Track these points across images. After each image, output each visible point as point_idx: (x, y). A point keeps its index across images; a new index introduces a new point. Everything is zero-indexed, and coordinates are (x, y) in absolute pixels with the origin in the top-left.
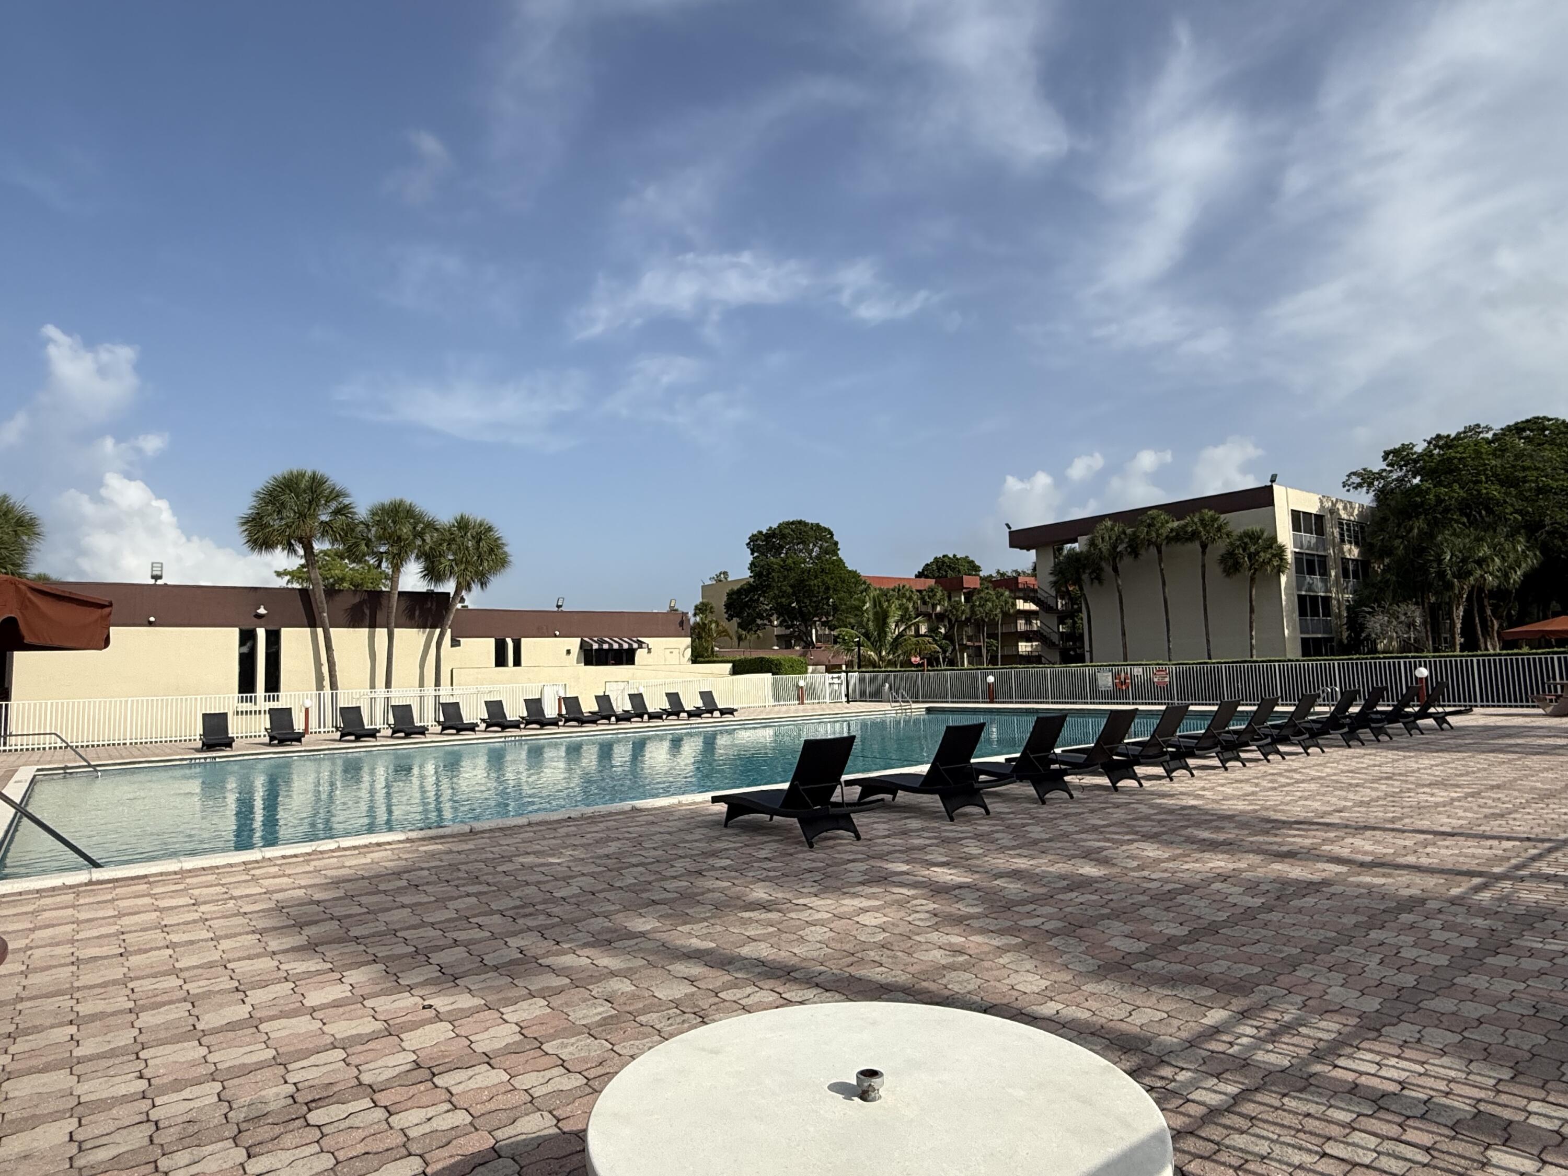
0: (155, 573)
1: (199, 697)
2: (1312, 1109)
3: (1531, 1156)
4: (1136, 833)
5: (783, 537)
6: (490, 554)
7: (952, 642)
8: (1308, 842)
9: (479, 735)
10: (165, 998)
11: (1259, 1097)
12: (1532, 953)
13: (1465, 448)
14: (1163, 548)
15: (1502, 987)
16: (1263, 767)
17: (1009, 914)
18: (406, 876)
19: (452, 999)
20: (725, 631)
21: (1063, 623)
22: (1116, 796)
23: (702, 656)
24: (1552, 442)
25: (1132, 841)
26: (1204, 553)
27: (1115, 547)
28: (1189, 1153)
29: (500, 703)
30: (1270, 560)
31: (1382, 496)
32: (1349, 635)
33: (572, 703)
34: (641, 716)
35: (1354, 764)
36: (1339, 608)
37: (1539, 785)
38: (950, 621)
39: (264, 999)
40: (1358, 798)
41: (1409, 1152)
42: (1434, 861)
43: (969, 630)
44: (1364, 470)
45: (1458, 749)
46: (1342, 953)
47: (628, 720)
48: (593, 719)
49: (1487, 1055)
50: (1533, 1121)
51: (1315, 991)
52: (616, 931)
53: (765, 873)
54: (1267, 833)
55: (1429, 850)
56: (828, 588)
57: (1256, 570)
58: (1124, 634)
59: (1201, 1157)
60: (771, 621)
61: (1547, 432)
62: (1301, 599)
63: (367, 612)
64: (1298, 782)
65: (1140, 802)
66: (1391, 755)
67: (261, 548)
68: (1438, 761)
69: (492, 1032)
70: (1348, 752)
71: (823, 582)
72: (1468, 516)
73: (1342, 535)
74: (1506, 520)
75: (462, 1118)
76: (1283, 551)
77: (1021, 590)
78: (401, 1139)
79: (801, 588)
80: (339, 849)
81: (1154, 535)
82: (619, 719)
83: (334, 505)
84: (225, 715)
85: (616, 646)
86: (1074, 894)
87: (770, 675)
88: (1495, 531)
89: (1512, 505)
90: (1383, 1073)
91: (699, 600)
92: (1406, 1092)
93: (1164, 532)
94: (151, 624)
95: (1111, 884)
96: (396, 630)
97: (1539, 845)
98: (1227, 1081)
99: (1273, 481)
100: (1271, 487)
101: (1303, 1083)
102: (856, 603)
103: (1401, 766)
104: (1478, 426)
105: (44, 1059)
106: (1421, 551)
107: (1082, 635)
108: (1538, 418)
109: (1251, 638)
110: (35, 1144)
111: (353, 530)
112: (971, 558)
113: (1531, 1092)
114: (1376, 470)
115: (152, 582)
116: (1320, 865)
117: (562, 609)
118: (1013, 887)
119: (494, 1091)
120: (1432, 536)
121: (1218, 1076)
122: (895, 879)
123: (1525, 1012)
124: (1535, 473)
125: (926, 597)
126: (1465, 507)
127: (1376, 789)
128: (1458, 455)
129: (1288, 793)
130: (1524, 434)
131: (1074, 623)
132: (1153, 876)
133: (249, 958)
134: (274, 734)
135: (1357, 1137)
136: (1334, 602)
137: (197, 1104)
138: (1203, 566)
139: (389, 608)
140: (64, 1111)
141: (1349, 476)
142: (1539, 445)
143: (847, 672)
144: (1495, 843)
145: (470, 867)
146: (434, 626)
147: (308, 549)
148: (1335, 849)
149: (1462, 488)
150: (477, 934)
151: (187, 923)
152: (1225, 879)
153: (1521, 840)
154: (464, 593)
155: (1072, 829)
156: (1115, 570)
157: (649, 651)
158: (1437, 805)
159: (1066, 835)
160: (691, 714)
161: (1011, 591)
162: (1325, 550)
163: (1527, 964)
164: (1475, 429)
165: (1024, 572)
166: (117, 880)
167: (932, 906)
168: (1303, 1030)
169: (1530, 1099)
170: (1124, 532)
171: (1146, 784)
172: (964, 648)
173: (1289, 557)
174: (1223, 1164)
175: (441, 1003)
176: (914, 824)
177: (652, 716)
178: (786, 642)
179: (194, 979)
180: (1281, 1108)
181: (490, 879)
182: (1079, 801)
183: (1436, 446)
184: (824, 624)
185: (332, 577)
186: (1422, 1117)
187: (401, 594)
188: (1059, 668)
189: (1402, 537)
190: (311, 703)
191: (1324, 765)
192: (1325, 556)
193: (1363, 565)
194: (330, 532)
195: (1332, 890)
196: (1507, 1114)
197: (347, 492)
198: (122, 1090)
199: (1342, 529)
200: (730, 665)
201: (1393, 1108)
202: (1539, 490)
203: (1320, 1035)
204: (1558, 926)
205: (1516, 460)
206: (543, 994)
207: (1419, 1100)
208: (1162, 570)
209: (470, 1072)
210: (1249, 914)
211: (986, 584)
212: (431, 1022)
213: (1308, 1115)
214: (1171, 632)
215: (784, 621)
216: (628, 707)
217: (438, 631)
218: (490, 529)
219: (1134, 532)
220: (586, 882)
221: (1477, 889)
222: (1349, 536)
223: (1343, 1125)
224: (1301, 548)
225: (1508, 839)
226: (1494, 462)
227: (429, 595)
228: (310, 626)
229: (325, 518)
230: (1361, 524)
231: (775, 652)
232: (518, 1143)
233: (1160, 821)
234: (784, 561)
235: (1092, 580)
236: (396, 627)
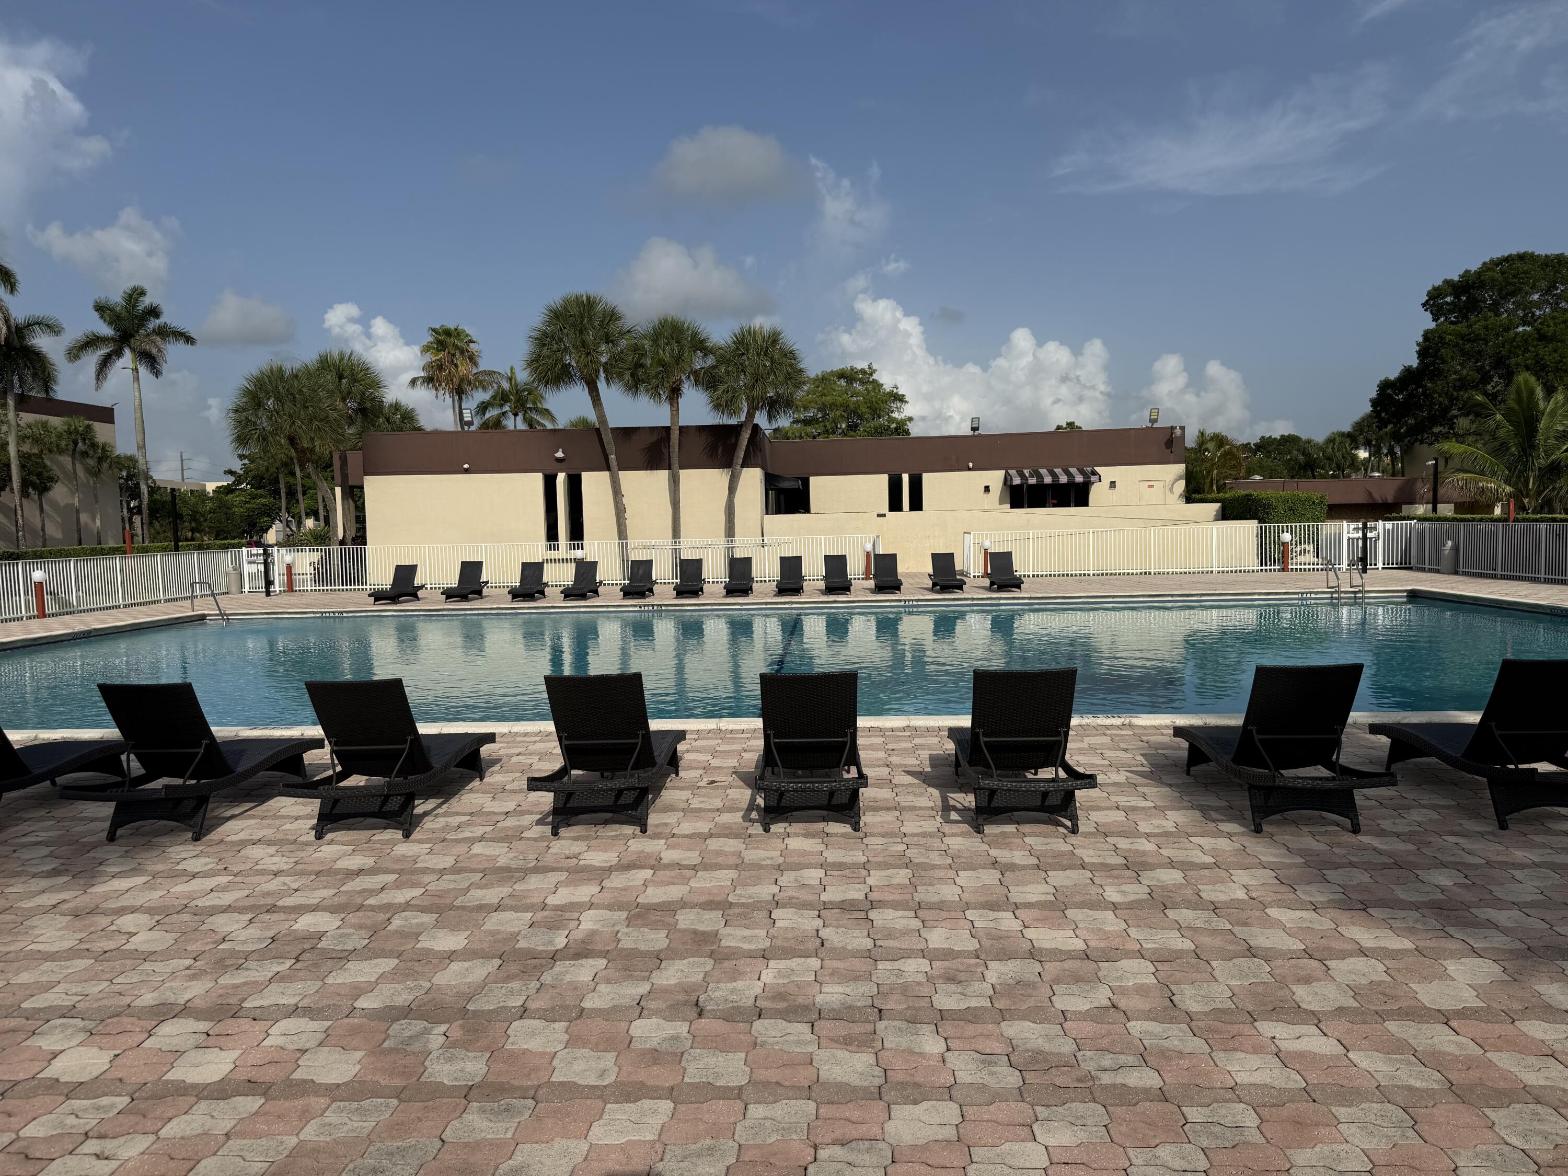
87: (1256, 521)
94: (466, 471)
117: (980, 432)
147: (592, 385)
157: (1111, 485)
200: (1221, 506)
236: (682, 467)
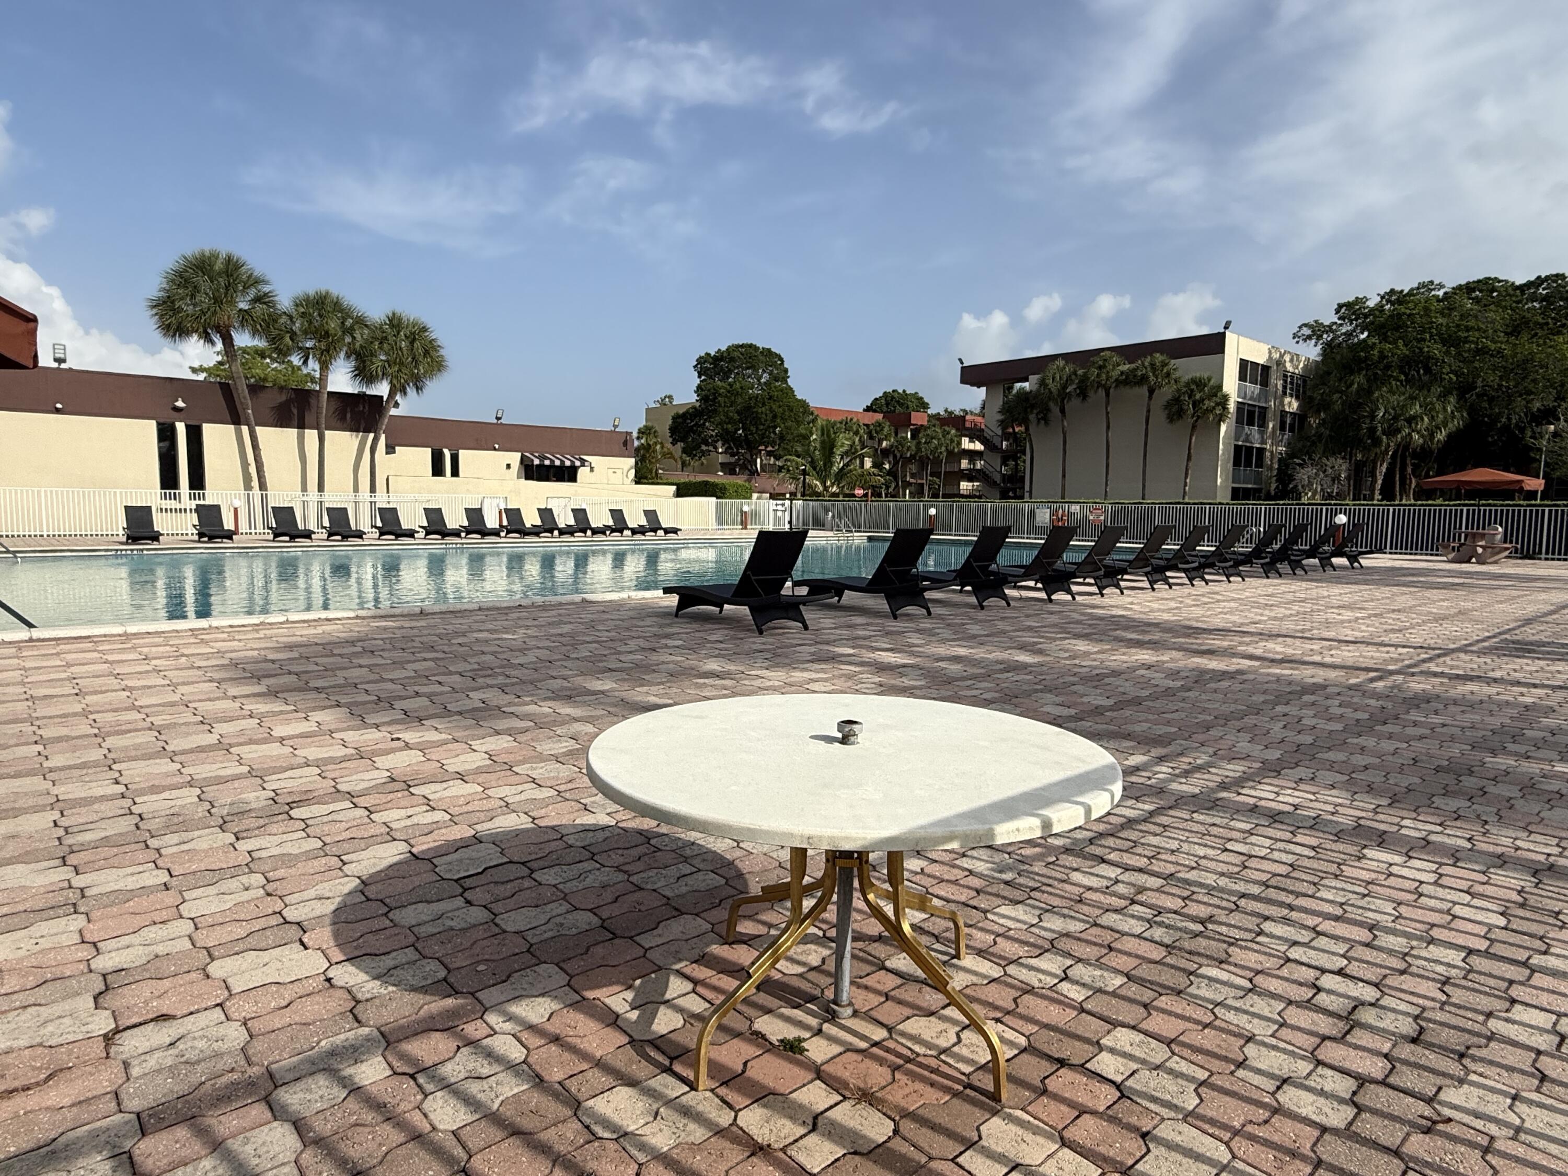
0: (57, 356)
1: (118, 491)
2: (1217, 821)
3: (1399, 853)
4: (1069, 633)
5: (732, 360)
6: (425, 356)
7: (896, 478)
8: (1226, 644)
9: (417, 541)
10: (129, 727)
11: (1172, 812)
12: (1415, 724)
13: (1416, 305)
14: (1112, 390)
15: (1388, 746)
16: (1187, 590)
17: (950, 687)
18: (360, 644)
19: (420, 734)
20: (671, 453)
21: (1006, 465)
22: (1050, 606)
23: (646, 478)
24: (1498, 304)
25: (1065, 639)
26: (1150, 397)
27: (1064, 387)
28: (1109, 847)
29: (439, 511)
30: (1214, 408)
31: (1329, 350)
32: (1277, 487)
33: (514, 515)
34: (584, 531)
35: (1270, 590)
36: (1271, 460)
37: (1435, 610)
38: (895, 456)
39: (231, 730)
40: (1273, 614)
41: (1298, 849)
42: (1337, 661)
43: (913, 468)
44: (1316, 322)
45: (1366, 583)
46: (1250, 720)
47: (572, 534)
48: (535, 532)
49: (1370, 789)
50: (1403, 831)
51: (1224, 744)
52: (575, 689)
53: (717, 652)
54: (1189, 636)
55: (1333, 652)
56: (775, 417)
57: (1199, 417)
58: (1064, 476)
59: (1120, 850)
60: (716, 448)
61: (1495, 294)
62: (1237, 449)
63: (295, 411)
64: (1218, 601)
65: (1073, 611)
66: (1304, 585)
67: (174, 336)
68: (1347, 590)
69: (462, 758)
70: (1265, 581)
71: (771, 409)
72: (1406, 375)
73: (1285, 387)
74: (1442, 379)
75: (439, 816)
76: (1227, 400)
77: (968, 429)
78: (385, 830)
79: (748, 414)
80: (287, 621)
81: (1104, 376)
82: (562, 532)
83: (252, 293)
84: (149, 509)
85: (557, 463)
86: (1010, 675)
87: (714, 499)
88: (1429, 391)
89: (1450, 366)
90: (1280, 798)
91: (642, 423)
92: (1299, 812)
93: (1115, 374)
94: (58, 411)
95: (1045, 668)
96: (327, 433)
97: (1430, 651)
98: (1144, 802)
99: (1226, 328)
100: (1224, 333)
101: (1211, 804)
102: (803, 432)
103: (1314, 593)
104: (1432, 282)
105: (14, 769)
106: (1355, 406)
107: (1023, 478)
108: (1489, 278)
109: (1185, 485)
110: (20, 828)
111: (275, 321)
112: (920, 395)
113: (1404, 813)
114: (1327, 323)
115: (55, 365)
116: (1234, 660)
117: (502, 421)
118: (955, 668)
119: (470, 798)
120: (1370, 392)
121: (1137, 799)
122: (843, 659)
123: (1405, 762)
124: (1477, 334)
125: (873, 432)
126: (1406, 364)
127: (1290, 609)
128: (1408, 312)
129: (1209, 609)
130: (1473, 295)
131: (1017, 465)
132: (1083, 664)
133: (210, 700)
134: (204, 530)
135: (1253, 839)
136: (1268, 454)
137: (179, 802)
138: (1148, 411)
139: (319, 408)
140: (45, 806)
141: (1300, 327)
142: (1485, 306)
143: (791, 500)
144: (1392, 649)
145: (425, 639)
146: (367, 430)
147: (228, 341)
148: (1250, 650)
149: (1406, 345)
150: (437, 688)
151: (140, 673)
152: (1149, 667)
153: (1415, 648)
154: (398, 398)
155: (1008, 628)
156: (1063, 411)
157: (592, 469)
158: (1342, 622)
159: (1004, 632)
160: (634, 532)
161: (958, 430)
162: (1267, 401)
163: (1410, 731)
164: (1428, 286)
165: (972, 413)
166: (59, 639)
167: (877, 680)
168: (1212, 770)
169: (1403, 818)
170: (1075, 373)
171: (1077, 598)
172: (907, 485)
173: (1232, 406)
174: (1139, 855)
175: (410, 736)
176: (859, 620)
177: (595, 532)
178: (729, 469)
179: (156, 714)
180: (1192, 820)
181: (446, 649)
182: (1015, 608)
183: (1388, 301)
184: (769, 454)
185: (253, 377)
186: (1311, 828)
187: (331, 394)
188: (998, 504)
189: (1341, 392)
190: (240, 503)
191: (1244, 590)
192: (1265, 408)
193: (1300, 418)
194: (250, 320)
195: (1245, 677)
196: (1382, 827)
197: (266, 278)
198: (99, 792)
199: (1285, 381)
200: (674, 488)
201: (1287, 821)
202: (1478, 352)
203: (1227, 773)
204: (1441, 706)
205: (1461, 319)
206: (509, 732)
207: (1309, 817)
208: (1107, 413)
209: (445, 785)
210: (1169, 693)
211: (934, 422)
212: (400, 749)
213: (1214, 825)
214: (1110, 476)
215: (730, 448)
216: (572, 522)
217: (372, 435)
218: (424, 329)
219: (1085, 374)
220: (543, 653)
221: (1372, 680)
222: (1291, 389)
223: (1244, 832)
224: (1244, 398)
225: (1404, 647)
226: (1440, 320)
227: (361, 397)
228: (234, 423)
229: (243, 305)
230: (1304, 378)
231: (720, 477)
232: (498, 833)
233: (1090, 625)
234: (731, 385)
235: (1039, 420)
236: (327, 429)
